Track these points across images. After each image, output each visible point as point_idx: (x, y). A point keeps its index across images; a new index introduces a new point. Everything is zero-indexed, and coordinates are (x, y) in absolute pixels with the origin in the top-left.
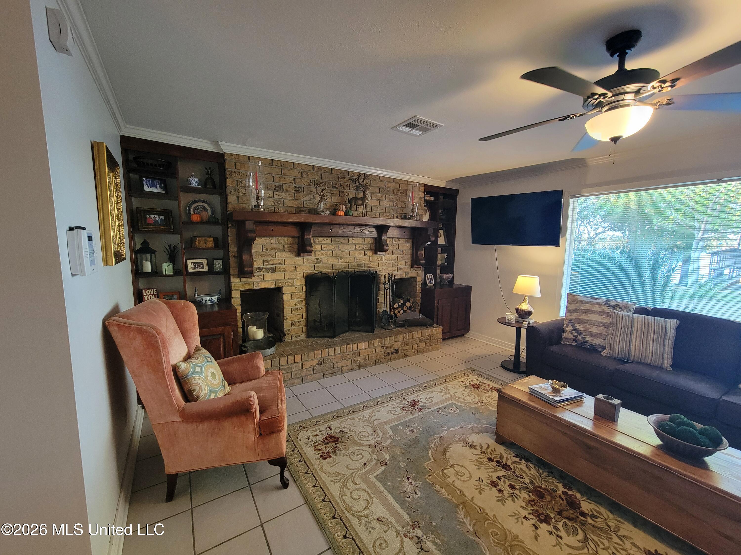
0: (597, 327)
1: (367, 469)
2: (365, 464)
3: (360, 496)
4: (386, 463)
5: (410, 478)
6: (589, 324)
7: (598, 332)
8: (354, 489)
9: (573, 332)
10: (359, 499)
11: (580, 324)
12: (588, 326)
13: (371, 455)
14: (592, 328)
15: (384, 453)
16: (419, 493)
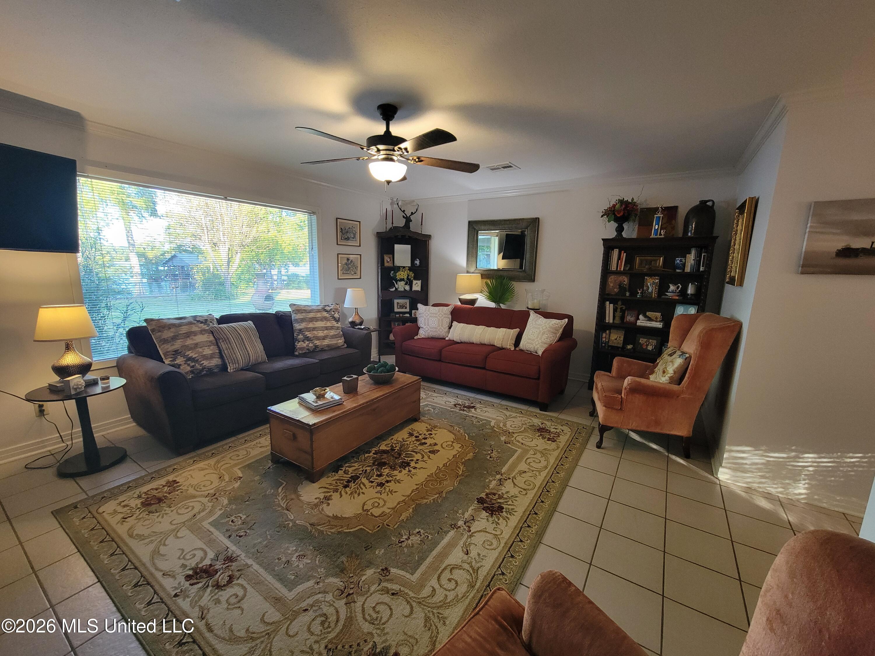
0: (208, 347)
1: (402, 589)
2: (393, 594)
3: (450, 580)
4: (382, 570)
5: (399, 540)
6: (200, 348)
7: (211, 352)
8: (442, 590)
9: (188, 362)
10: (452, 579)
11: (191, 351)
12: (200, 350)
13: (372, 594)
14: (204, 350)
15: (363, 578)
16: (417, 530)
